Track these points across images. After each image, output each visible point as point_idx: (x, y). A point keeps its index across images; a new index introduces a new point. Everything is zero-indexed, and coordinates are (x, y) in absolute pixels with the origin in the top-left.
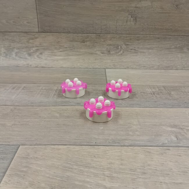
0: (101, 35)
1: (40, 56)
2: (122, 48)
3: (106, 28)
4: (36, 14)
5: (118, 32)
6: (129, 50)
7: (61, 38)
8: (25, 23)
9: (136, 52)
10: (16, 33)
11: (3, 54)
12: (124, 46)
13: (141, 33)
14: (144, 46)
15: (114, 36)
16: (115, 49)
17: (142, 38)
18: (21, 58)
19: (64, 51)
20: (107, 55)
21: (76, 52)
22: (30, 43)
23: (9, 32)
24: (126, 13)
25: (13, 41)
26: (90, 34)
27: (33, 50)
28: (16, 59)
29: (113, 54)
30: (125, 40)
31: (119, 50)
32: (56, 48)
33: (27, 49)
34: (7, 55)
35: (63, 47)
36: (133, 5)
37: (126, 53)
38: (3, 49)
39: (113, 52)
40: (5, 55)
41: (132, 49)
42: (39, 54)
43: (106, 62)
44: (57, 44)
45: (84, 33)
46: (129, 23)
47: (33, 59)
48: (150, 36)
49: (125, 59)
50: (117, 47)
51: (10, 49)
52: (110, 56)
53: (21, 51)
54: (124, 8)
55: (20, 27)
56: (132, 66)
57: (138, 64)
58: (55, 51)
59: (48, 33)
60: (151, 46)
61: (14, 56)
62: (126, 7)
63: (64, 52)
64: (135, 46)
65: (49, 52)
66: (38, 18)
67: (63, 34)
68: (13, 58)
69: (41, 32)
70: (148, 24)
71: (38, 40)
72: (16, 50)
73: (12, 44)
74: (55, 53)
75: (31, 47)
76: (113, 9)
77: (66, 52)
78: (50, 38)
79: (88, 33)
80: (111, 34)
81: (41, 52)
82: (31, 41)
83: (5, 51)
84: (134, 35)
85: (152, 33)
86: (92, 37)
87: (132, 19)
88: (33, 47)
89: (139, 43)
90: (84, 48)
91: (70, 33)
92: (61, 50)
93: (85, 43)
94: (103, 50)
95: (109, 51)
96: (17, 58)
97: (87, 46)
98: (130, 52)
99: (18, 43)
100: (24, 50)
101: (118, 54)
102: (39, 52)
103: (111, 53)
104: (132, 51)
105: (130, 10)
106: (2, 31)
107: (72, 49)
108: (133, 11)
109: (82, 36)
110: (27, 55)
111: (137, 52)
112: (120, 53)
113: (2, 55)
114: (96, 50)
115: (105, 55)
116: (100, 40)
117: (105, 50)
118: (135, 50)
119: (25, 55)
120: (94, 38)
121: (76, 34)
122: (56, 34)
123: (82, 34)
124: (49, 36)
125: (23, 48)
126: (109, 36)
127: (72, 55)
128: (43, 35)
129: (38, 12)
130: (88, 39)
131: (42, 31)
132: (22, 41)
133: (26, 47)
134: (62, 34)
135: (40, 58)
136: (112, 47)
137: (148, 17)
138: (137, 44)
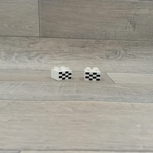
0: (101, 40)
1: (40, 60)
2: (121, 54)
3: (106, 34)
4: (38, 19)
5: (117, 37)
6: (127, 55)
7: (62, 43)
8: (27, 27)
9: (134, 57)
10: (17, 37)
11: (3, 57)
12: (123, 51)
13: (140, 39)
14: (142, 52)
15: (113, 41)
16: (114, 54)
17: (140, 44)
18: (22, 62)
19: (64, 55)
20: (106, 60)
21: (76, 57)
22: (31, 47)
23: (11, 36)
24: (126, 20)
25: (14, 45)
26: (90, 40)
27: (33, 54)
28: (15, 63)
29: (112, 59)
30: (124, 46)
31: (118, 55)
32: (56, 52)
33: (27, 53)
34: (6, 58)
35: (63, 52)
36: (133, 12)
37: (125, 58)
38: (3, 52)
39: (112, 57)
40: (5, 59)
41: (130, 55)
42: (39, 58)
43: (105, 67)
44: (57, 49)
45: (84, 39)
46: (128, 30)
47: (32, 63)
48: (147, 43)
49: (124, 64)
50: (116, 52)
51: (11, 53)
52: (109, 61)
53: (22, 55)
54: (124, 15)
55: (21, 31)
56: (132, 71)
57: (138, 69)
58: (55, 55)
59: (49, 38)
60: (148, 52)
61: (14, 60)
62: (126, 14)
63: (64, 57)
64: (133, 52)
65: (49, 57)
66: (40, 23)
67: (64, 39)
68: (12, 62)
69: (42, 37)
70: (146, 31)
71: (38, 44)
72: (16, 54)
73: (13, 48)
74: (55, 57)
75: (31, 51)
76: (113, 16)
77: (65, 56)
78: (51, 42)
79: (88, 39)
80: (111, 40)
81: (41, 56)
82: (31, 45)
83: (5, 54)
84: (133, 41)
85: (149, 40)
86: (92, 42)
87: (131, 26)
88: (33, 51)
89: (137, 49)
90: (83, 53)
91: (70, 39)
92: (61, 54)
93: (84, 48)
94: (102, 55)
95: (108, 56)
96: (17, 61)
97: (87, 51)
98: (129, 57)
99: (18, 47)
100: (24, 54)
101: (117, 59)
102: (39, 57)
103: (110, 58)
104: (130, 56)
105: (129, 17)
106: (4, 35)
107: (72, 54)
108: (132, 18)
109: (82, 42)
110: (26, 59)
111: (136, 57)
112: (118, 58)
113: (2, 59)
114: (95, 55)
115: (104, 59)
116: (99, 45)
117: (104, 55)
118: (134, 55)
119: (25, 59)
120: (94, 43)
121: (76, 39)
122: (56, 39)
123: (82, 39)
124: (49, 40)
125: (23, 52)
126: (108, 42)
127: (72, 60)
128: (44, 40)
129: (40, 17)
130: (88, 44)
131: (43, 35)
132: (23, 45)
133: (27, 51)
134: (62, 39)
135: (40, 62)
136: (111, 52)
137: (147, 24)
138: (135, 49)
